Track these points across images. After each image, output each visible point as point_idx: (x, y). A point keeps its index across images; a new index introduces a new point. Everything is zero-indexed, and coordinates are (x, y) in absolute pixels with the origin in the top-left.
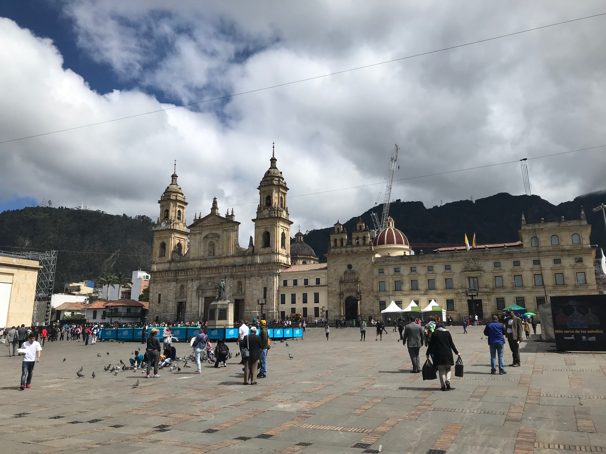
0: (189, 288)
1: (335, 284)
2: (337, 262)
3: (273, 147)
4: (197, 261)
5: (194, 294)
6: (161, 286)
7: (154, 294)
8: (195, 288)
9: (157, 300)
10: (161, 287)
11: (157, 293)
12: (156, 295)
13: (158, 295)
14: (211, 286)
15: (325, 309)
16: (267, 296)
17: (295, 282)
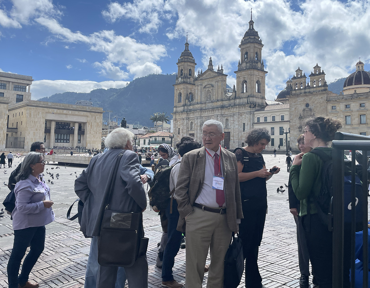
0: (196, 124)
1: (296, 120)
2: (297, 102)
5: (199, 128)
9: (178, 132)
10: (180, 123)
12: (177, 129)
16: (245, 130)
17: (266, 118)
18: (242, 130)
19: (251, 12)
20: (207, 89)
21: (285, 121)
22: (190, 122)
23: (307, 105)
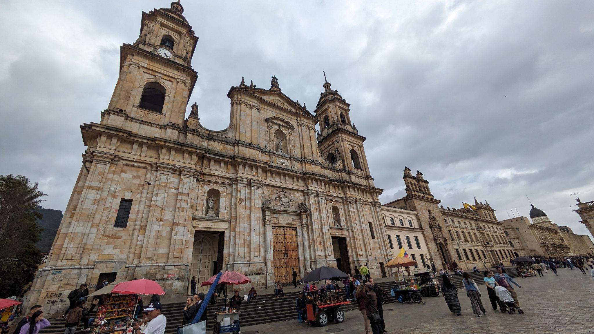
0: (241, 200)
2: (421, 205)
3: (325, 75)
4: (258, 152)
5: (257, 215)
6: (138, 177)
7: (105, 194)
8: (257, 203)
9: (114, 216)
10: (138, 182)
11: (114, 196)
12: (110, 199)
13: (118, 201)
14: (287, 206)
15: (428, 256)
16: (375, 235)
17: (392, 221)
18: (371, 235)
20: (276, 127)
21: (415, 229)
22: (207, 188)
23: (429, 212)
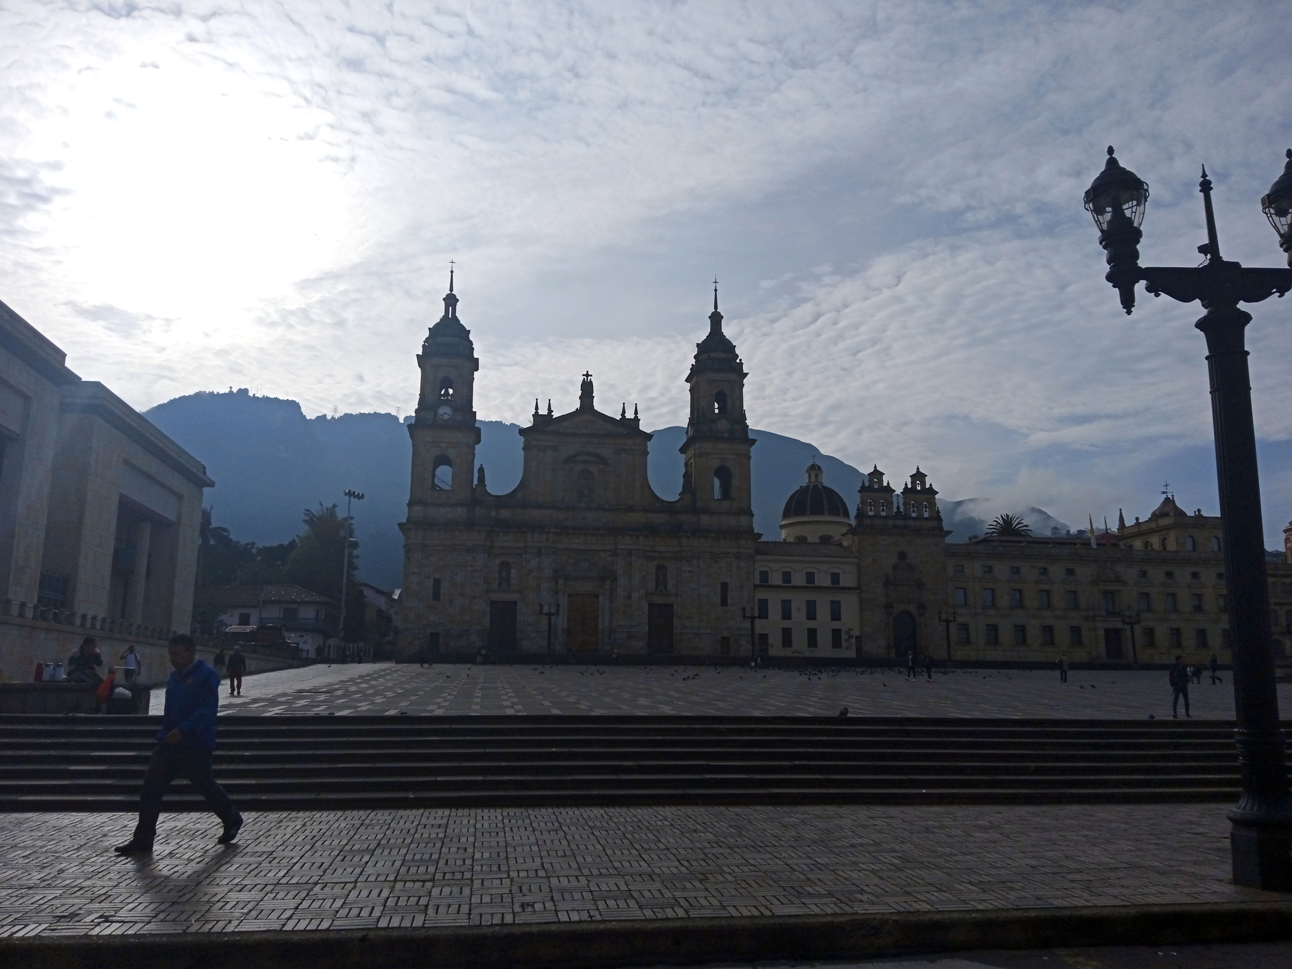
1: (876, 587)
2: (878, 545)
4: (550, 511)
6: (442, 559)
7: (423, 577)
8: (548, 571)
9: (431, 593)
10: (442, 563)
11: (429, 578)
12: (426, 580)
13: (431, 581)
14: (587, 570)
15: (856, 633)
16: (729, 601)
17: (787, 576)
18: (719, 601)
19: (716, 290)
20: (579, 468)
21: (844, 588)
22: (498, 561)
23: (902, 556)
